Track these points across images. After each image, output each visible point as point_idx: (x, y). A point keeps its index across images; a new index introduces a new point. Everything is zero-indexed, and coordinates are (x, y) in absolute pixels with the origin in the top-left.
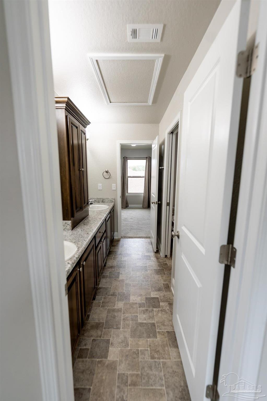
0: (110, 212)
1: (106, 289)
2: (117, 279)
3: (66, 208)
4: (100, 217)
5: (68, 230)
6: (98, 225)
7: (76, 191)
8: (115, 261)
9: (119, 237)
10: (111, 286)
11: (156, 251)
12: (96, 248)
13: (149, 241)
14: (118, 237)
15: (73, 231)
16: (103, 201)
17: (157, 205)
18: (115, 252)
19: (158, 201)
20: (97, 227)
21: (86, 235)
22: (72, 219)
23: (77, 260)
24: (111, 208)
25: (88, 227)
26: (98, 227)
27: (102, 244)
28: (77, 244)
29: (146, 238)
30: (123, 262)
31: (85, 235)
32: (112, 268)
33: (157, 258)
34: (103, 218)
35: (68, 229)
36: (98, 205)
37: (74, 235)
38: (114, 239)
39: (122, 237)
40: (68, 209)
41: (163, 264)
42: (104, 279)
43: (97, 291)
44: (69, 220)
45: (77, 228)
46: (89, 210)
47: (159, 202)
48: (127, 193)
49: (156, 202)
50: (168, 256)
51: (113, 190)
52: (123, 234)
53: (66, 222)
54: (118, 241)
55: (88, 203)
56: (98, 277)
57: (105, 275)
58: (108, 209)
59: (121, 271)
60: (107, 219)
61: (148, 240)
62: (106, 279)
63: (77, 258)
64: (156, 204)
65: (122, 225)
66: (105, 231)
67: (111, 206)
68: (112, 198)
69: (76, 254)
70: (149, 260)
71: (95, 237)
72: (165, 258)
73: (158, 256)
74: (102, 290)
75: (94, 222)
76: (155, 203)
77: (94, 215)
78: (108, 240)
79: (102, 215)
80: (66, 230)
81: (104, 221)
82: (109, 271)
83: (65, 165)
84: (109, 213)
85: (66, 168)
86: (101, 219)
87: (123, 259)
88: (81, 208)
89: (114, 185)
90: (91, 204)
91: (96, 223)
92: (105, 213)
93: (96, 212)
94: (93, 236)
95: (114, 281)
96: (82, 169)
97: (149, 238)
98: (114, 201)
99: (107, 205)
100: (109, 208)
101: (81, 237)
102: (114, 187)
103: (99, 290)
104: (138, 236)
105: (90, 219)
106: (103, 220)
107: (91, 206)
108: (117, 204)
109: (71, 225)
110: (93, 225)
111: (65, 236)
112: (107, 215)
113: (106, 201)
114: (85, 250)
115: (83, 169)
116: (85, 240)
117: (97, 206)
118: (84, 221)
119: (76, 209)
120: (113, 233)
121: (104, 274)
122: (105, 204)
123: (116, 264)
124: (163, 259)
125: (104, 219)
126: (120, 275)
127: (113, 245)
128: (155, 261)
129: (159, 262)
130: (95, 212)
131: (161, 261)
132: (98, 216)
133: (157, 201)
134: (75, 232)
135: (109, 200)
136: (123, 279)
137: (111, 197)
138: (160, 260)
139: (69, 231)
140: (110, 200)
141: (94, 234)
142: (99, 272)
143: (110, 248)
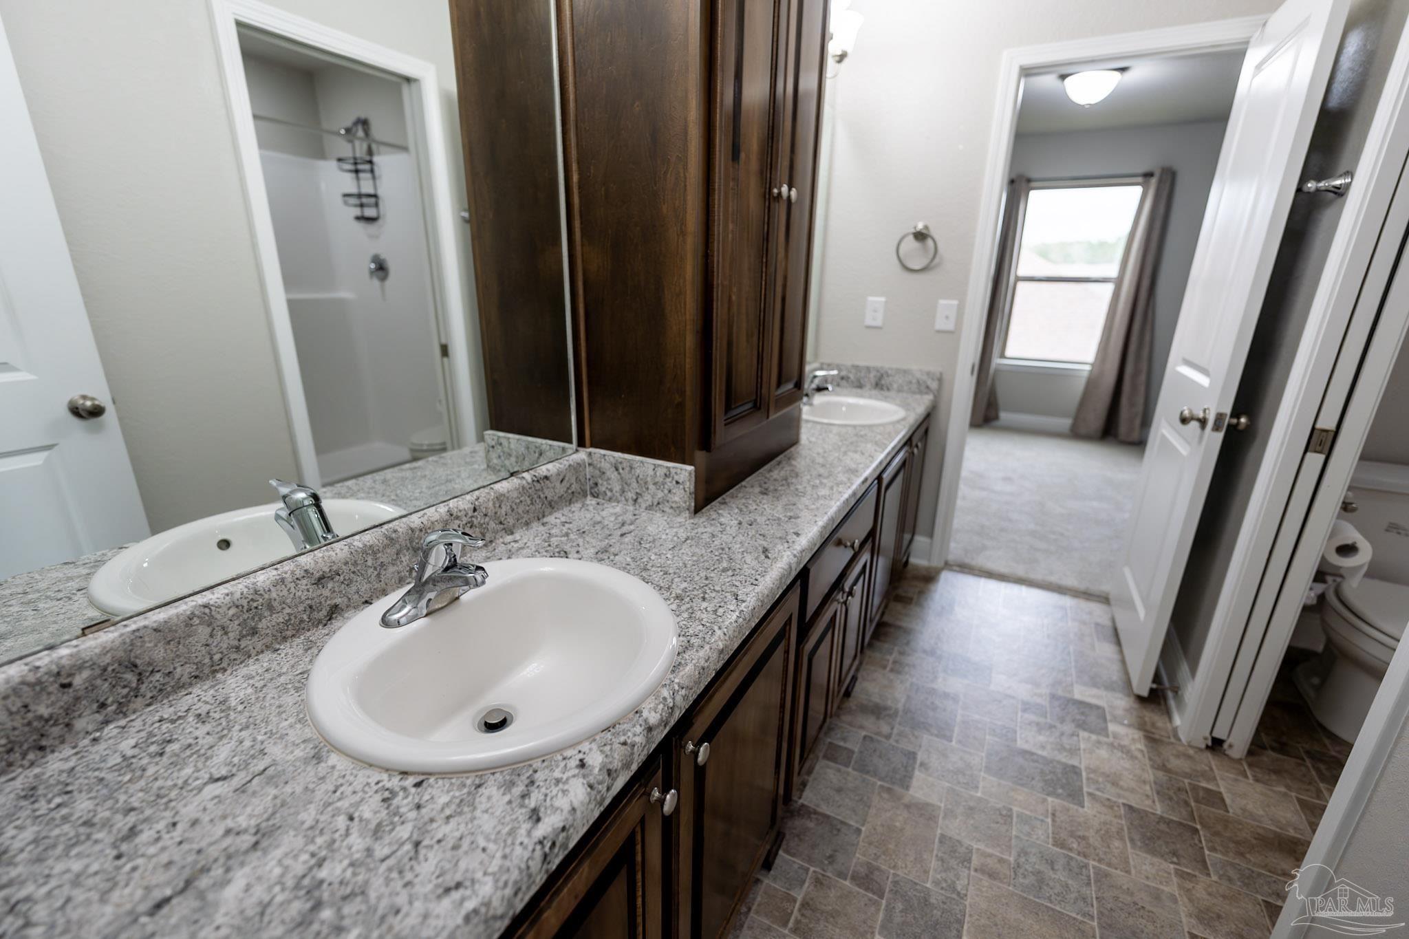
0: (908, 442)
1: (833, 826)
2: (897, 788)
3: (678, 399)
4: (851, 459)
5: (677, 510)
6: (833, 507)
7: (735, 309)
8: (902, 682)
9: (936, 562)
10: (863, 825)
11: (1145, 693)
12: (804, 629)
13: (1100, 621)
14: (929, 560)
15: (701, 519)
16: (880, 383)
17: (1220, 436)
18: (907, 632)
19: (1236, 413)
20: (826, 518)
21: (754, 563)
22: (700, 455)
23: (648, 740)
24: (916, 421)
25: (778, 511)
26: (832, 519)
27: (845, 603)
28: (686, 615)
29: (1087, 595)
30: (937, 702)
31: (748, 558)
32: (878, 718)
33: (1153, 740)
34: (869, 471)
35: (674, 505)
36: (851, 400)
37: (694, 549)
38: (909, 567)
39: (948, 566)
40: (681, 405)
41: (1195, 788)
42: (831, 764)
43: (790, 824)
44: (684, 462)
45: (725, 503)
46: (805, 416)
47: (1234, 421)
48: (1002, 356)
49: (1220, 417)
50: (1231, 746)
51: (938, 332)
52: (955, 550)
53: (668, 468)
54: (929, 578)
55: (799, 385)
56: (803, 759)
57: (842, 744)
58: (898, 422)
59: (927, 747)
60: (886, 477)
61: (1098, 612)
62: (843, 768)
63: (650, 729)
64: (1216, 428)
65: (959, 503)
66: (872, 534)
67: (920, 409)
68: (928, 374)
69: (653, 692)
70: (1099, 734)
71: (803, 577)
72: (1208, 755)
73: (1153, 725)
74: (811, 825)
75: (814, 487)
76: (1203, 422)
77: (826, 446)
78: (882, 565)
79: (863, 454)
80: (667, 509)
81: (869, 482)
82: (861, 727)
83: (685, 150)
84: (905, 444)
85: (685, 168)
86: (854, 472)
87: (940, 685)
88: (759, 405)
89: (946, 306)
90: (820, 389)
91: (823, 492)
92: (880, 445)
93: (839, 434)
94: (794, 574)
95: (879, 794)
96: (785, 189)
97: (1105, 599)
98: (937, 388)
99: (897, 405)
100: (904, 419)
101: (724, 570)
102: (947, 317)
103: (798, 823)
104: (1038, 576)
105: (800, 464)
106: (866, 480)
107: (818, 399)
108: (950, 401)
109: (690, 485)
110: (805, 500)
111: (654, 541)
112: (888, 454)
113: (895, 386)
114: (719, 666)
115: (790, 190)
116: (736, 597)
117: (849, 406)
118: (770, 471)
119: (728, 408)
120: (907, 537)
121: (835, 739)
122: (886, 399)
123: (903, 700)
124: (1189, 757)
125: (871, 474)
126: (918, 774)
127: (900, 592)
128: (1139, 755)
129: (1163, 768)
130: (835, 430)
131: (1175, 763)
132: (845, 453)
133: (1227, 410)
134: (704, 526)
135: (911, 382)
136: (929, 800)
137: (919, 366)
138: (1172, 759)
139: (680, 519)
140: (914, 381)
141: (798, 563)
142: (812, 732)
143: (886, 607)
